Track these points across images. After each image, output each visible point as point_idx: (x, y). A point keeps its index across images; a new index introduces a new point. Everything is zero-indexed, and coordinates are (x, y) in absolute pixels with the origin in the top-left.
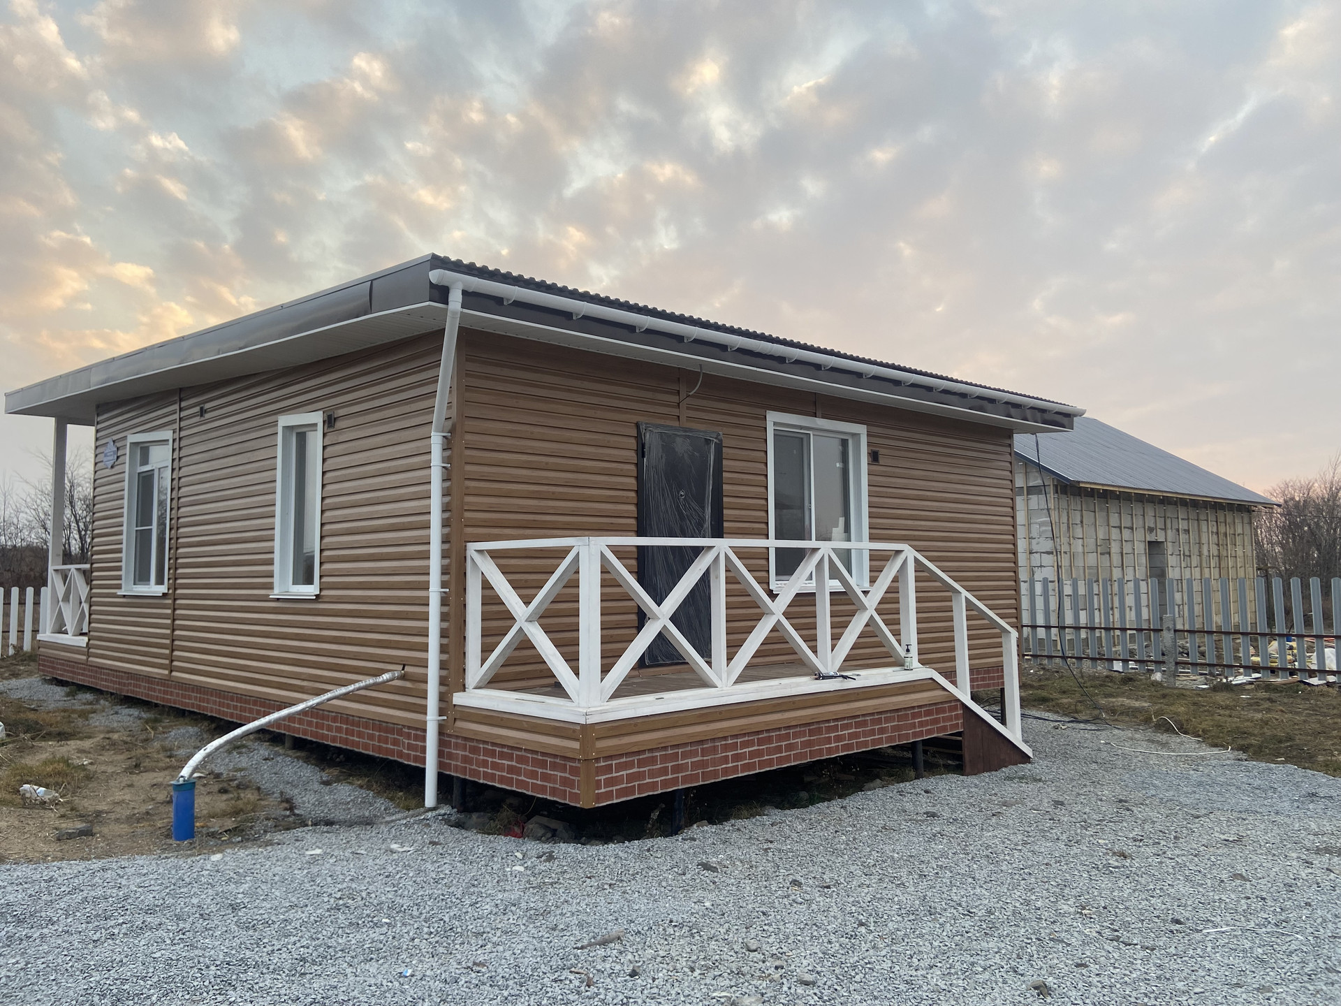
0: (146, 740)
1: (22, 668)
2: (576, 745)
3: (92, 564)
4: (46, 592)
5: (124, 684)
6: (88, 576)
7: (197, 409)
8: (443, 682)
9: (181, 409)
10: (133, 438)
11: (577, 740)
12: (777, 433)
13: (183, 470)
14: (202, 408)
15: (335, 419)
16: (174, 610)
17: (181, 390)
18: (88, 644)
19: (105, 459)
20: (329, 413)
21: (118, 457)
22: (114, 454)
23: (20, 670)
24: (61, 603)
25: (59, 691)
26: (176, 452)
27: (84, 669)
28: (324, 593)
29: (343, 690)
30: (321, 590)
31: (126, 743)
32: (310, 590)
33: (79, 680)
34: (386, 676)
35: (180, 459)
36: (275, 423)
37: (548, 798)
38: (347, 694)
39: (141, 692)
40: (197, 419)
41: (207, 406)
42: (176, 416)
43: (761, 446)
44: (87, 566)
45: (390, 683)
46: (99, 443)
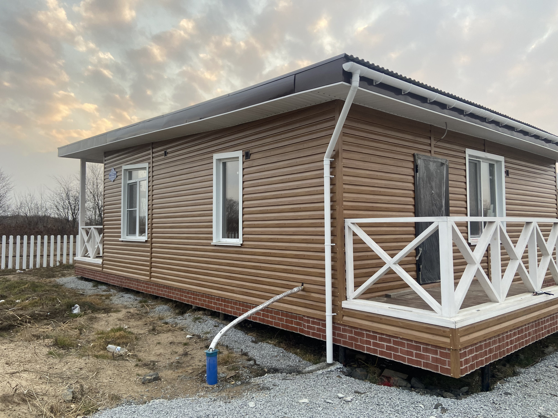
0: (146, 313)
1: (66, 272)
2: (448, 340)
3: (104, 226)
4: (78, 237)
5: (124, 282)
6: (100, 231)
7: (163, 152)
8: (334, 294)
9: (153, 153)
10: (125, 167)
11: (448, 337)
12: (471, 161)
13: (154, 182)
14: (165, 152)
15: (250, 154)
16: (152, 248)
17: (153, 143)
18: (102, 263)
19: (110, 177)
20: (247, 151)
21: (117, 176)
22: (115, 175)
23: (65, 273)
24: (86, 243)
25: (89, 285)
26: (151, 173)
27: (101, 274)
28: (245, 243)
29: (278, 297)
30: (243, 241)
31: (138, 314)
32: (237, 241)
33: (98, 279)
34: (295, 289)
35: (153, 176)
36: (212, 157)
37: (422, 368)
38: (280, 299)
39: (133, 286)
40: (163, 157)
41: (168, 151)
42: (151, 156)
43: (463, 167)
44: (102, 227)
45: (298, 293)
46: (106, 170)
